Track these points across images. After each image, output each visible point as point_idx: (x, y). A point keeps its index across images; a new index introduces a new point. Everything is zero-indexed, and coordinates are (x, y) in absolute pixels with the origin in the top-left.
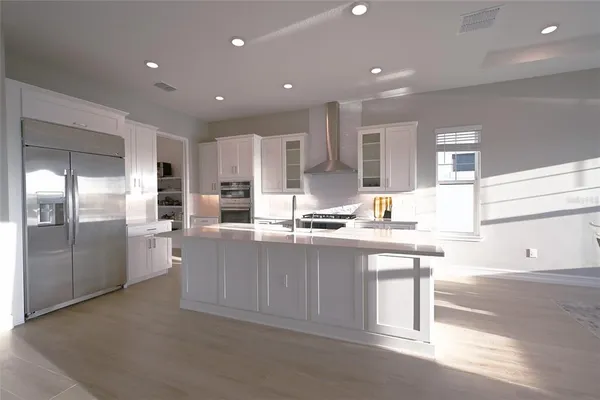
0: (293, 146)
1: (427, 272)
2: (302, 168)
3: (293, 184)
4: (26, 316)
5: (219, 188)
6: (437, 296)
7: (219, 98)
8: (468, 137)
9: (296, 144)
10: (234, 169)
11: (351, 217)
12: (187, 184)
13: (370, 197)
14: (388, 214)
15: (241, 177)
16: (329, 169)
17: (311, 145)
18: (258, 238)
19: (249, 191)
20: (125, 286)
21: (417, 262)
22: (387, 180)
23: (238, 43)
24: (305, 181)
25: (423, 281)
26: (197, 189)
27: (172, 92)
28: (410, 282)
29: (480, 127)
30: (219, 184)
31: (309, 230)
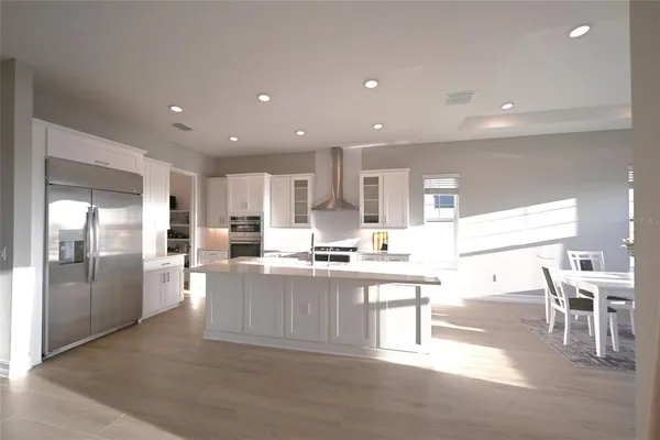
0: (301, 184)
1: (426, 301)
2: (309, 205)
3: (301, 220)
4: (43, 355)
5: (229, 223)
6: (433, 317)
7: (234, 139)
8: (449, 183)
9: (304, 183)
10: (244, 205)
11: (354, 249)
12: (195, 218)
13: (370, 232)
14: (385, 247)
15: (250, 211)
16: (330, 206)
17: (318, 185)
18: (267, 271)
19: (259, 226)
20: (140, 321)
21: (418, 291)
22: (385, 217)
23: (264, 98)
24: (312, 216)
25: (423, 308)
26: (205, 223)
27: (187, 132)
28: (413, 309)
29: (458, 175)
30: (229, 219)
31: (327, 263)
